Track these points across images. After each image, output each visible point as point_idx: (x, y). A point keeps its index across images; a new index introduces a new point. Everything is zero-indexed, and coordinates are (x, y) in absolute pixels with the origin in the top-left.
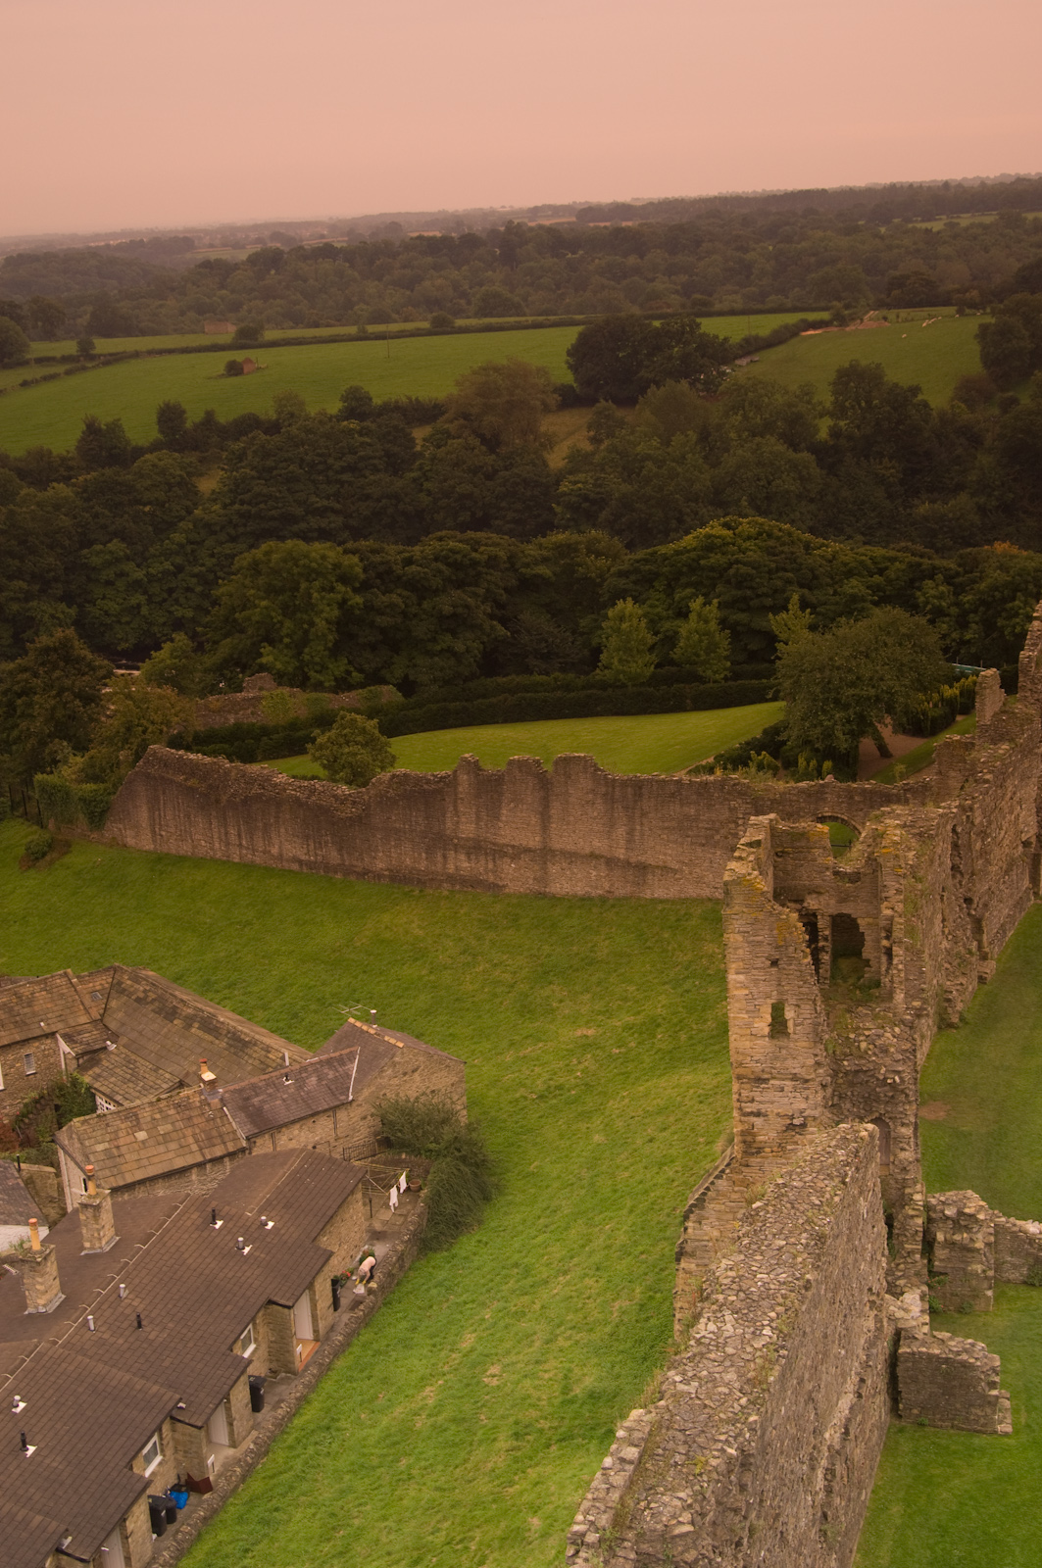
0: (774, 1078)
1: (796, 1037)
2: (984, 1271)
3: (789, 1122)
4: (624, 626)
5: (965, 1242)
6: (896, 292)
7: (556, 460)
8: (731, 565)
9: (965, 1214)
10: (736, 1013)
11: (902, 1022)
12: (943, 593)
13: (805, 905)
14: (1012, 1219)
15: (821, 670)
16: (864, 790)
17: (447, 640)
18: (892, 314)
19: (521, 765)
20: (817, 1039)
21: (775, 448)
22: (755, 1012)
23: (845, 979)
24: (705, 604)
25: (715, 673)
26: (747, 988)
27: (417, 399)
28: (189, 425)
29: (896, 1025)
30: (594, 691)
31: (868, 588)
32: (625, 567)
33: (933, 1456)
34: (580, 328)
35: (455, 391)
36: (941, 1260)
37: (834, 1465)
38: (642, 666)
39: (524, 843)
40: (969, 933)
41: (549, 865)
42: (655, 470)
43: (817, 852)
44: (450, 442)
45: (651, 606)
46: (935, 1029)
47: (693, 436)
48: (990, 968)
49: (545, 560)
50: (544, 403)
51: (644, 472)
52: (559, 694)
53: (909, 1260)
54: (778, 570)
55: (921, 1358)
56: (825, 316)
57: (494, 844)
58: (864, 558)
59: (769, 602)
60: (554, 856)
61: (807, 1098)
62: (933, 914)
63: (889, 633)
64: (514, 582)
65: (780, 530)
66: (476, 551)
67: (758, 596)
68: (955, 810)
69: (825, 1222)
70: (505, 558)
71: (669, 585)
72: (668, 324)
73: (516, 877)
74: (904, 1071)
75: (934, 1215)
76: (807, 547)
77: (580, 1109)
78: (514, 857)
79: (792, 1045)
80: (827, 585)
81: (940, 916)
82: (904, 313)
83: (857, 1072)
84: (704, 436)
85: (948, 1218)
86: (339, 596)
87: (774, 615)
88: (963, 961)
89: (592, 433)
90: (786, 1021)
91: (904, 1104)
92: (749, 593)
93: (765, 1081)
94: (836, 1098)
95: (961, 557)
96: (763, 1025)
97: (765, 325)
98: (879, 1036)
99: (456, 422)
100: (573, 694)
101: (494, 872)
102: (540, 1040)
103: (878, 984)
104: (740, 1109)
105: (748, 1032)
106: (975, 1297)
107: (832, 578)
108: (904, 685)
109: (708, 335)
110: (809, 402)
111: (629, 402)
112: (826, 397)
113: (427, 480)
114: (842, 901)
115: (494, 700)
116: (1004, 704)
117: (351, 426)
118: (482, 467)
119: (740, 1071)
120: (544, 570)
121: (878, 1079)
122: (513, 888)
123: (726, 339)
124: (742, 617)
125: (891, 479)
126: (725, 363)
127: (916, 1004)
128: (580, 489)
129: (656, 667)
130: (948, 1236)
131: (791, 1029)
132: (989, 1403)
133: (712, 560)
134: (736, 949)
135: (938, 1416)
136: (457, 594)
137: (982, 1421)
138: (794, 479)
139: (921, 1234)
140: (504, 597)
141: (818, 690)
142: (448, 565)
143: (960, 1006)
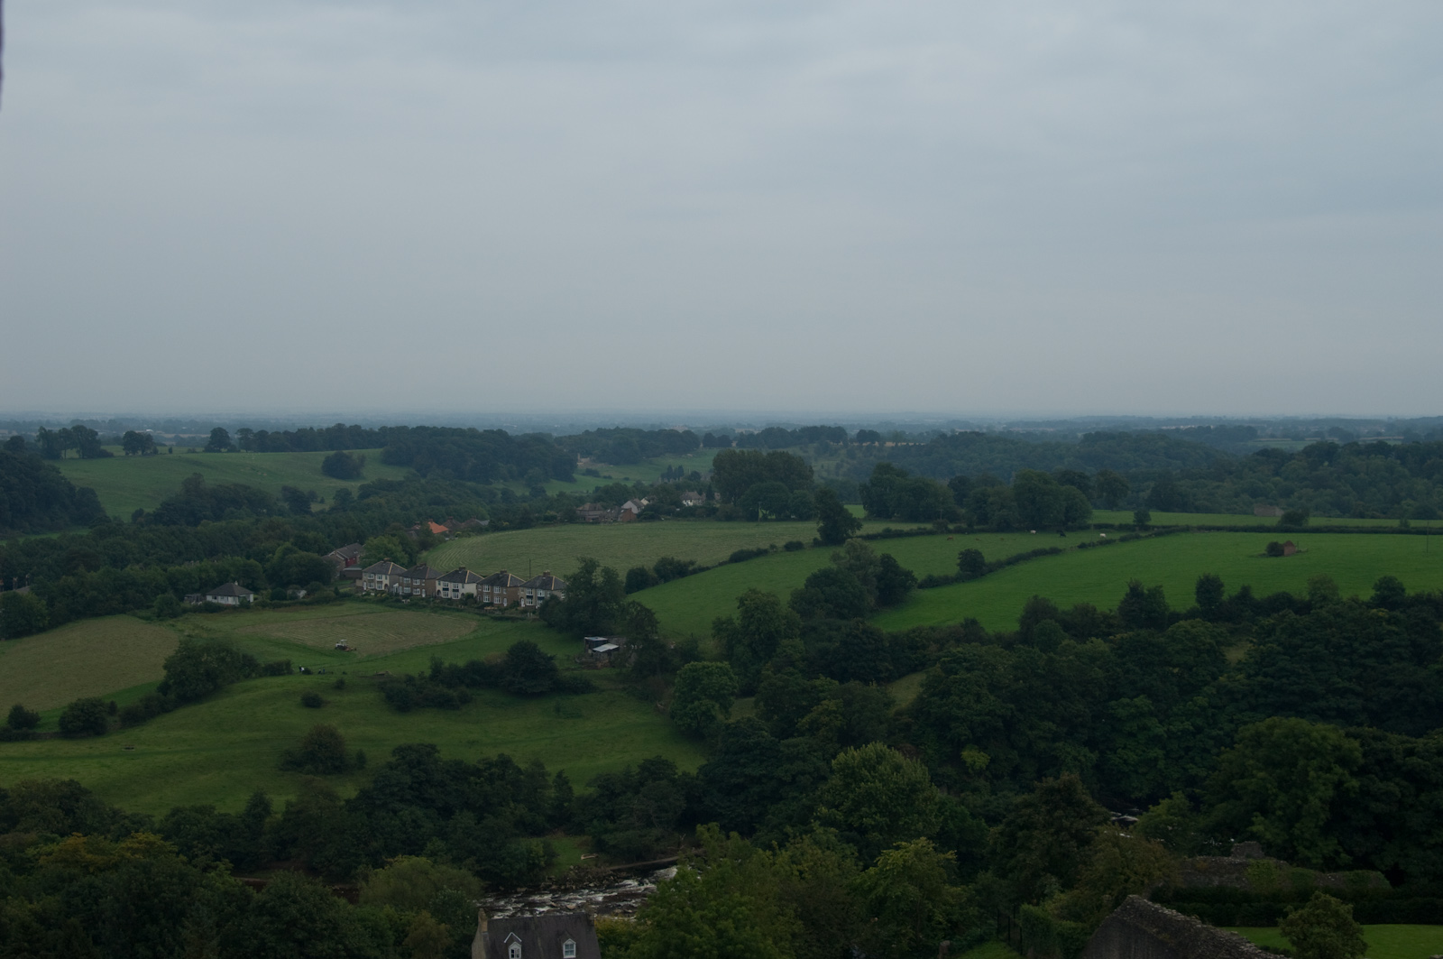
28: (1225, 597)
86: (1336, 778)
117: (1380, 614)
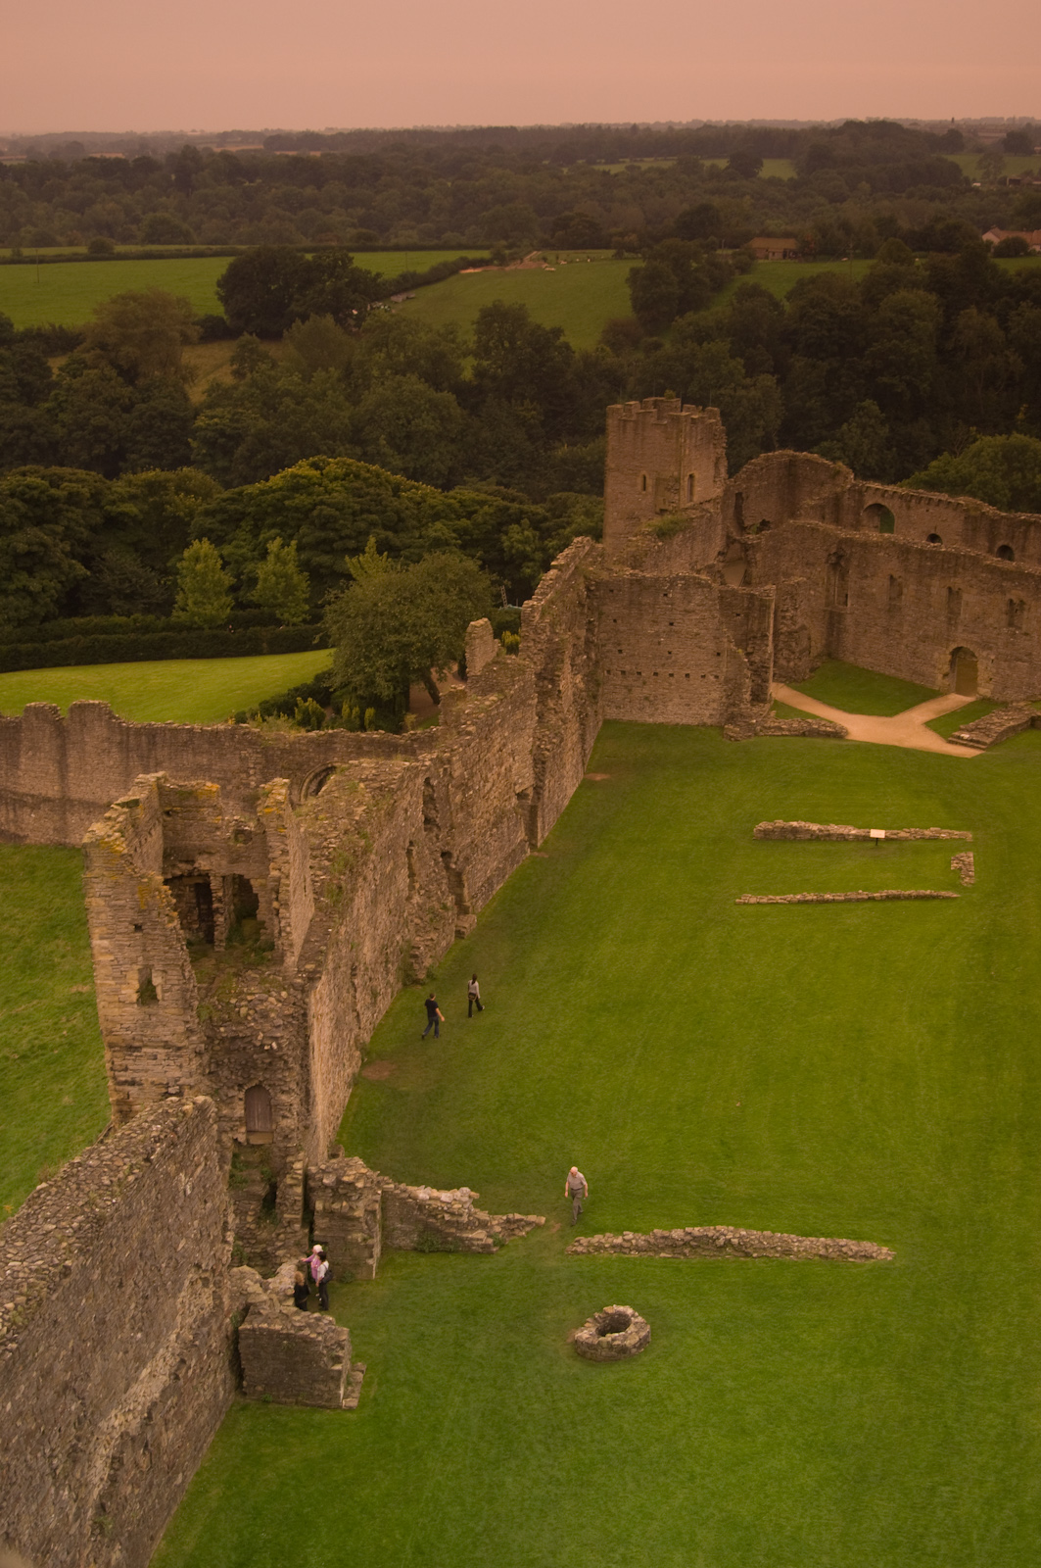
0: (146, 1046)
1: (165, 1003)
2: (365, 1240)
3: (164, 1090)
4: (199, 567)
5: (343, 1211)
6: (561, 233)
7: (197, 394)
8: (315, 505)
9: (344, 1182)
10: (104, 979)
11: (292, 985)
12: (528, 537)
13: (196, 865)
14: (403, 1186)
15: (364, 616)
16: (372, 742)
17: (22, 579)
18: (551, 255)
19: (38, 712)
20: (187, 1006)
21: (415, 387)
22: (122, 978)
23: (243, 942)
24: (283, 546)
25: (293, 616)
26: (112, 953)
27: (60, 327)
29: (285, 989)
30: (169, 634)
31: (454, 531)
32: (213, 506)
33: (269, 1435)
34: (231, 259)
35: (93, 319)
36: (322, 1230)
37: (122, 1452)
38: (219, 608)
39: (44, 793)
40: (444, 887)
41: (68, 815)
42: (293, 406)
43: (206, 811)
44: (85, 372)
45: (237, 547)
46: (400, 985)
47: (335, 373)
48: (469, 922)
49: (133, 498)
50: (184, 335)
51: (282, 408)
52: (133, 636)
53: (289, 1230)
54: (362, 512)
55: (261, 1334)
56: (486, 254)
57: (14, 793)
58: (452, 501)
59: (352, 544)
60: (73, 806)
61: (181, 1066)
62: (393, 869)
63: (437, 578)
64: (99, 520)
65: (368, 471)
66: (58, 487)
67: (342, 538)
68: (427, 763)
69: (107, 1205)
70: (88, 495)
71: (256, 526)
72: (320, 258)
73: (36, 827)
74: (282, 1037)
75: (312, 1184)
76: (396, 490)
77: (58, 1070)
78: (34, 807)
79: (161, 1012)
80: (414, 527)
81: (405, 872)
82: (563, 254)
83: (234, 1039)
84: (348, 373)
85: (326, 1187)
87: (351, 558)
88: (436, 916)
89: (235, 367)
90: (155, 987)
91: (283, 1070)
92: (332, 534)
93: (138, 1049)
94: (213, 1066)
95: (552, 501)
96: (130, 992)
97: (424, 262)
98: (262, 1001)
99: (92, 351)
100: (147, 636)
101: (15, 822)
102: (34, 997)
103: (271, 947)
104: (114, 1078)
105: (116, 998)
106: (357, 1265)
107: (419, 521)
108: (448, 632)
109: (361, 271)
110: (453, 341)
111: (272, 335)
112: (469, 337)
113: (62, 411)
114: (233, 862)
115: (66, 641)
116: (498, 655)
118: (119, 399)
119: (110, 1039)
120: (131, 508)
121: (255, 1046)
122: (34, 838)
123: (378, 275)
124: (325, 559)
125: (532, 421)
126: (378, 300)
127: (310, 967)
128: (217, 424)
129: (232, 609)
130: (327, 1205)
131: (159, 997)
132: (332, 1378)
133: (297, 501)
134: (99, 913)
135: (282, 1393)
136: (33, 532)
137: (326, 1396)
138: (434, 419)
139: (300, 1204)
140: (86, 534)
141: (360, 636)
142: (25, 501)
143: (428, 962)
